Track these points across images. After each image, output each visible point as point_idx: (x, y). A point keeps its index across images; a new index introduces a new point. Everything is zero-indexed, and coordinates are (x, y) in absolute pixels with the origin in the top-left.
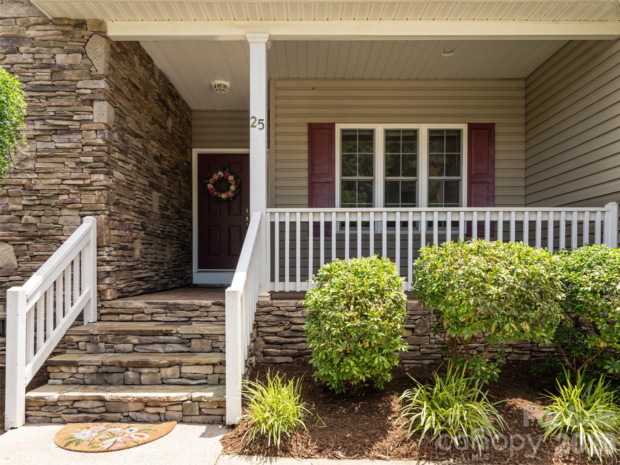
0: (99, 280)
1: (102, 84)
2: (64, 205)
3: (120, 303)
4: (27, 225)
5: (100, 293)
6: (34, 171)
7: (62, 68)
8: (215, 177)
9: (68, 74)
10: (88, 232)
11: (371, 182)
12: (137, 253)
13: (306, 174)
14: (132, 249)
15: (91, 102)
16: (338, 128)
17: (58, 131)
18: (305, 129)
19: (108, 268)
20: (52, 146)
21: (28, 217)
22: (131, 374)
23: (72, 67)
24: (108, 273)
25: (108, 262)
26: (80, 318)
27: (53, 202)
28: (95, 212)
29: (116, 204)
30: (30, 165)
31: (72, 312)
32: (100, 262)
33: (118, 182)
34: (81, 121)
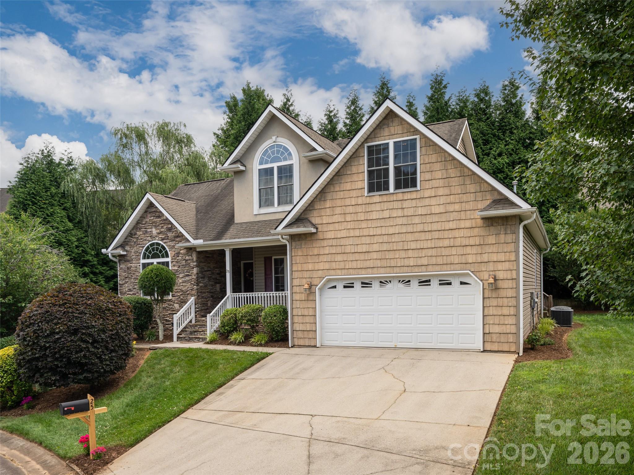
0: (196, 313)
1: (195, 264)
2: (188, 294)
3: (200, 318)
4: (181, 299)
5: (196, 316)
6: (182, 286)
7: (187, 260)
8: (249, 272)
9: (189, 262)
10: (192, 301)
11: (284, 276)
12: (209, 305)
13: (264, 275)
14: (207, 304)
15: (193, 268)
16: (273, 258)
17: (188, 275)
18: (263, 259)
19: (197, 310)
20: (186, 279)
21: (181, 297)
22: (196, 333)
23: (189, 260)
24: (198, 311)
25: (198, 308)
26: (191, 321)
27: (186, 293)
28: (195, 296)
29: (201, 292)
30: (181, 284)
31: (188, 320)
32: (196, 308)
33: (201, 287)
34: (192, 273)
